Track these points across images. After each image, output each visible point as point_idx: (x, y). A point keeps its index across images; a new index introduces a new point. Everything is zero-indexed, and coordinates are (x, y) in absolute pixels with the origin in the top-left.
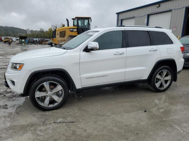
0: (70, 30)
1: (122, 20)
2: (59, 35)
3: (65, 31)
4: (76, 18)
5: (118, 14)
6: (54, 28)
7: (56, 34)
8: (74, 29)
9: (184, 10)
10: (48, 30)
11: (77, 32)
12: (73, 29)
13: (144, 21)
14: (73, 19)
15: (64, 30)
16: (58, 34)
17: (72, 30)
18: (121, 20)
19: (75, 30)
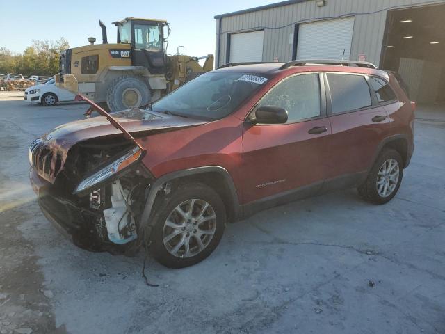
0: (113, 53)
1: (229, 36)
2: (80, 66)
3: (98, 56)
4: (127, 20)
5: (220, 18)
6: (41, 49)
7: (72, 63)
8: (122, 52)
9: (386, 12)
10: (23, 54)
11: (130, 61)
12: (120, 50)
13: (287, 40)
14: (117, 24)
15: (95, 53)
16: (77, 63)
17: (117, 52)
18: (228, 34)
19: (126, 54)
